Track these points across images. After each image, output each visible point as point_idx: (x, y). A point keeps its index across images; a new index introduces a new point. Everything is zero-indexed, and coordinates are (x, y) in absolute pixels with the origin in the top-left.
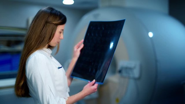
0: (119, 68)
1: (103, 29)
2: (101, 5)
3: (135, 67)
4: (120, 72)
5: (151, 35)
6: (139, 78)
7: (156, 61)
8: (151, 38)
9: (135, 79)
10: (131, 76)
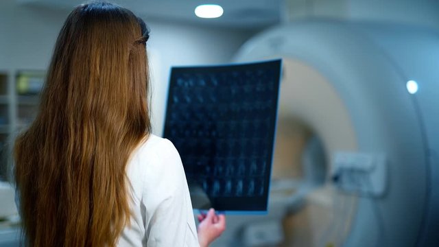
0: (333, 170)
1: (215, 82)
2: (286, 15)
3: (373, 169)
4: (336, 179)
5: (412, 87)
6: (384, 196)
7: (427, 152)
8: (414, 96)
9: (375, 198)
10: (365, 189)
